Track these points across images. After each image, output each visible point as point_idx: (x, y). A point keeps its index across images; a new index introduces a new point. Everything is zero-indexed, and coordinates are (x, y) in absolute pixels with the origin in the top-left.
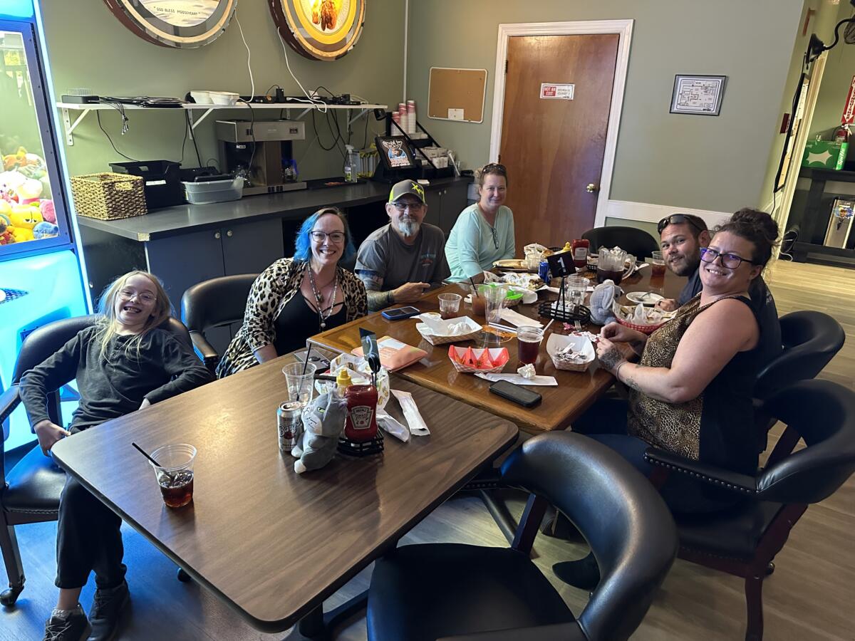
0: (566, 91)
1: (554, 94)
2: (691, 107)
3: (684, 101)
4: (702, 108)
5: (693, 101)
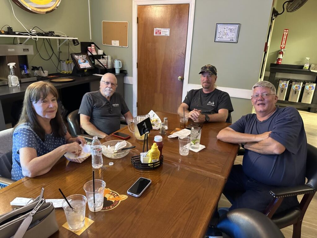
0: (165, 32)
1: (160, 34)
2: (224, 39)
3: (221, 36)
4: (229, 40)
5: (225, 36)
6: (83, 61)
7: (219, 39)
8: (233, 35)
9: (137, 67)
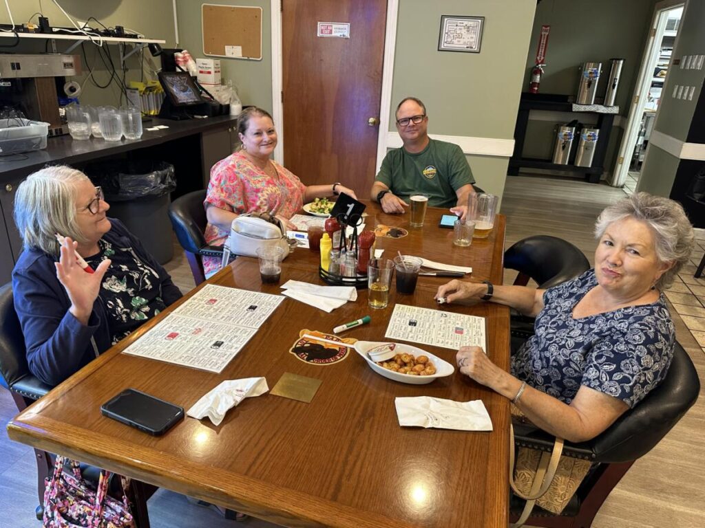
0: (341, 30)
1: (331, 32)
2: (456, 46)
3: (449, 40)
4: (466, 46)
5: (457, 39)
6: (182, 88)
7: (445, 45)
8: (472, 38)
9: (283, 101)
